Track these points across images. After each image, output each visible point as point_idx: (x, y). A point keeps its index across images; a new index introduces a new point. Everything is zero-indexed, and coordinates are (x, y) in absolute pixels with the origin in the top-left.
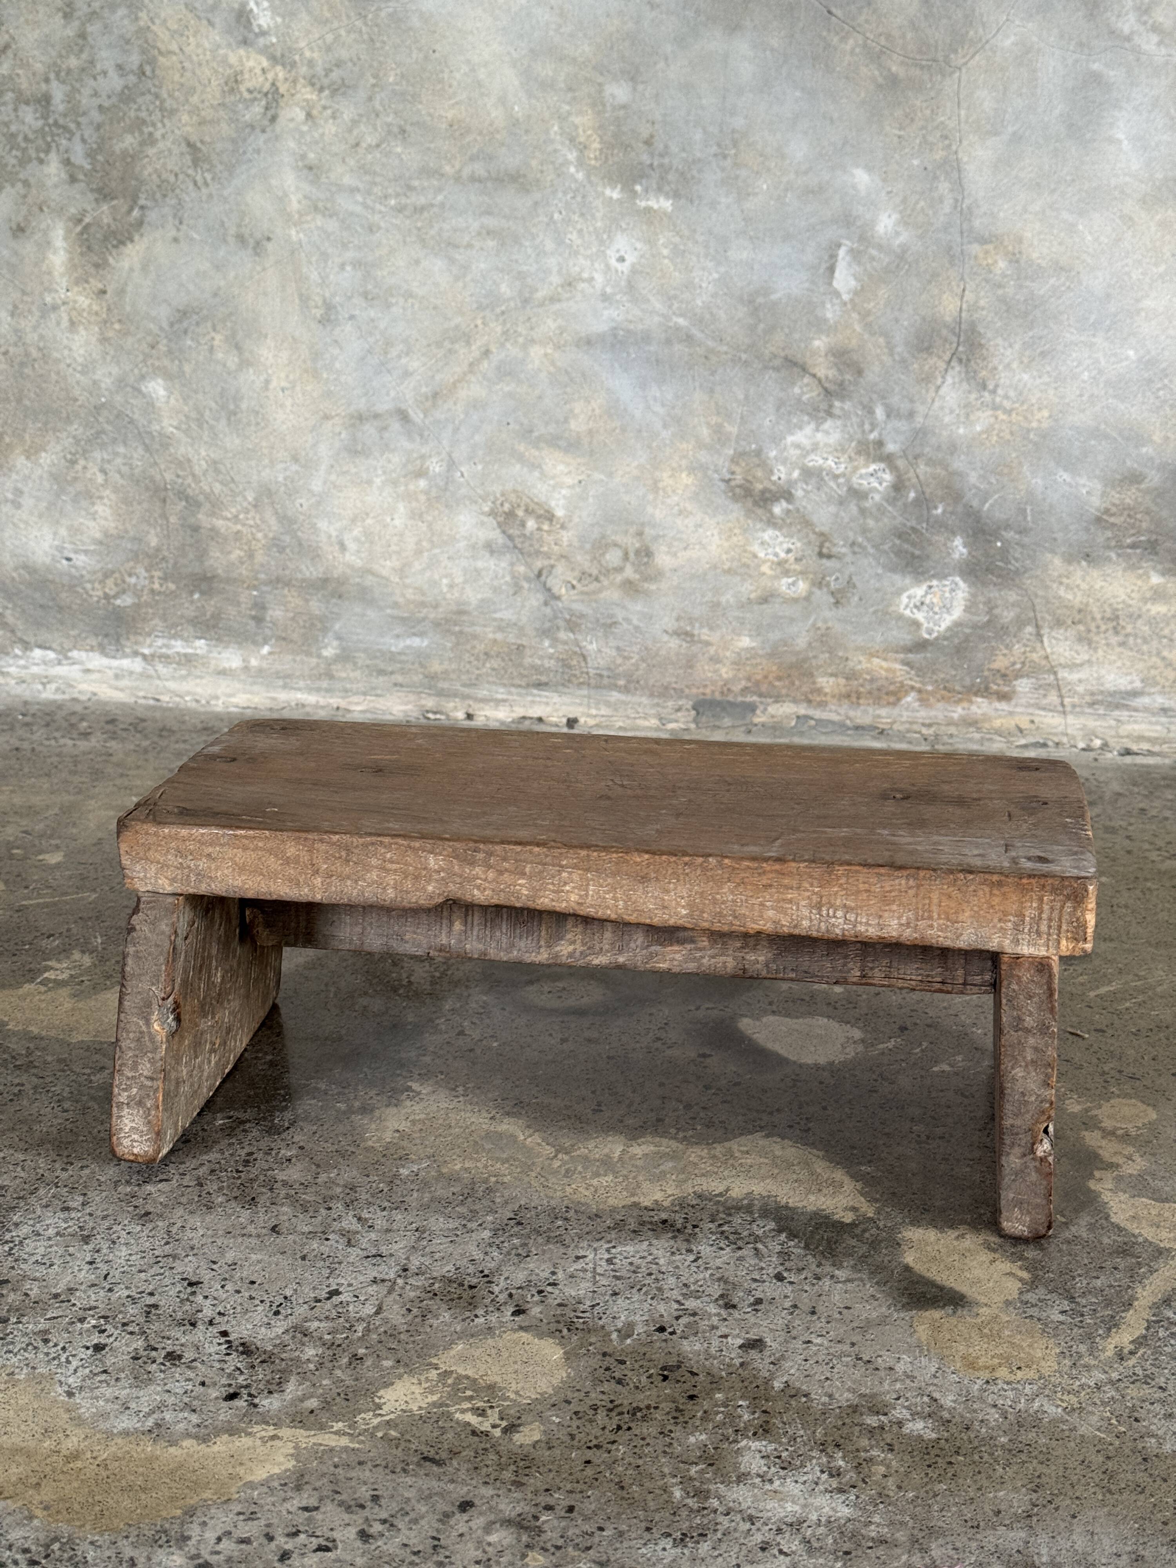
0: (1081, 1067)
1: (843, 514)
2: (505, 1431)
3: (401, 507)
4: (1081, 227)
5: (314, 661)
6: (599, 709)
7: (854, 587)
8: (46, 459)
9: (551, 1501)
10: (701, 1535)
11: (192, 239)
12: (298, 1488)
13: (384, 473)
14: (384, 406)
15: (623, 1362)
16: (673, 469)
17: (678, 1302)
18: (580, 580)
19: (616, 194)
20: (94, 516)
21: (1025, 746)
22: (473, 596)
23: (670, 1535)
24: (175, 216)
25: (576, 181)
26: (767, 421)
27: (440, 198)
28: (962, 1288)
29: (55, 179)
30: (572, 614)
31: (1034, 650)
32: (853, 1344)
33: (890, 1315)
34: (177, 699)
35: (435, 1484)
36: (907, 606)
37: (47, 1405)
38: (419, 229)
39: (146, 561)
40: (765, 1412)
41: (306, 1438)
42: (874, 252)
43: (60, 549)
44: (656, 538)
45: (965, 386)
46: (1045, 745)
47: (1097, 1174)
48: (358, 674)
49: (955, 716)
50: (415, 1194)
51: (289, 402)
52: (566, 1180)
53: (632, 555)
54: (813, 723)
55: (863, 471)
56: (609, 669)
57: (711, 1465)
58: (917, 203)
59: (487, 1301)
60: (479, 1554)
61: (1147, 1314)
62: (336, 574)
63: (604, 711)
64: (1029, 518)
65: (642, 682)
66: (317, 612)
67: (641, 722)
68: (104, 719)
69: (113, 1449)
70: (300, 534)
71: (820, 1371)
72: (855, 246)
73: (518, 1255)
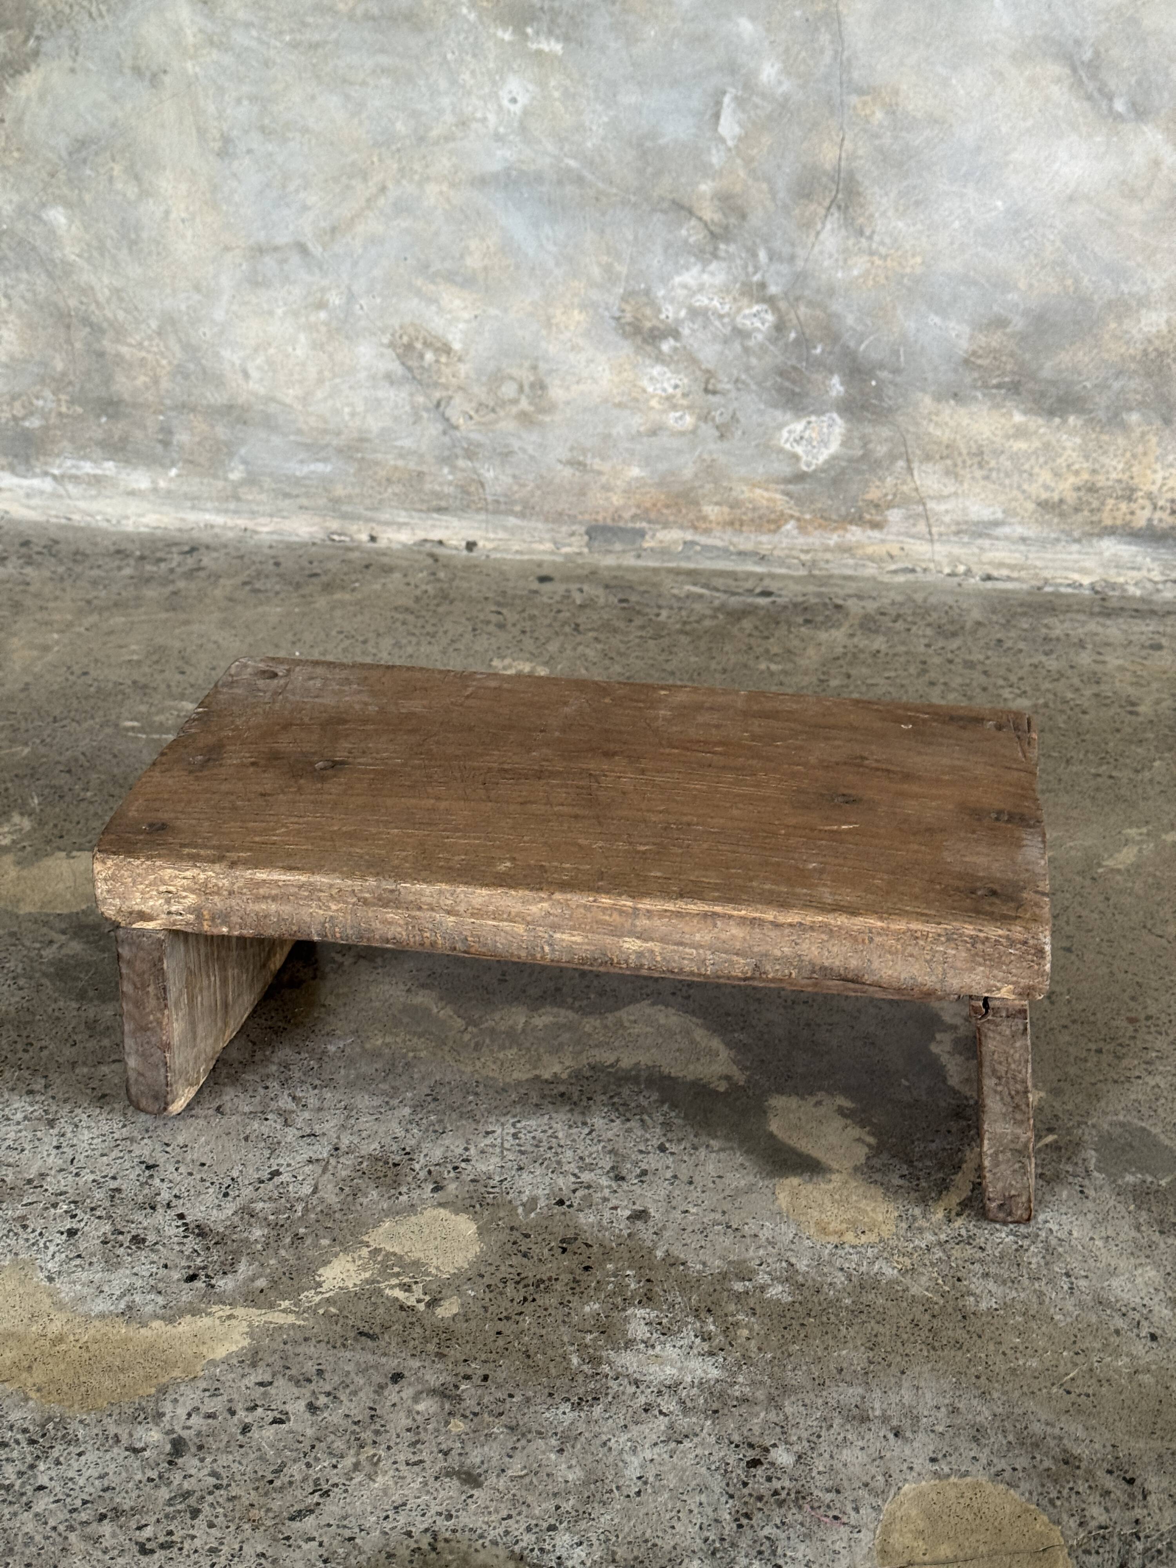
1: (727, 352)
2: (430, 1305)
3: (302, 337)
4: (954, 81)
5: (220, 484)
6: (495, 532)
7: (738, 421)
9: (468, 1371)
10: (595, 1399)
11: (88, 70)
12: (254, 1365)
13: (285, 304)
14: (282, 239)
15: (527, 1236)
16: (565, 306)
17: (575, 1175)
18: (477, 411)
19: (507, 36)
21: (895, 572)
22: (374, 424)
23: (568, 1400)
24: (71, 47)
25: (468, 21)
27: (334, 35)
28: (818, 1155)
30: (470, 442)
31: (904, 482)
33: (756, 1183)
34: (89, 519)
35: (370, 1357)
36: (787, 441)
37: (30, 1289)
38: (314, 65)
39: (53, 385)
40: (648, 1280)
41: (258, 1317)
42: (756, 99)
44: (550, 372)
45: (843, 232)
46: (913, 571)
47: (938, 1036)
48: (263, 497)
49: (832, 543)
50: (342, 1071)
51: (189, 234)
52: (475, 1055)
53: (527, 388)
54: (698, 548)
55: (747, 311)
56: (506, 495)
57: (603, 1333)
58: (799, 53)
59: (410, 1179)
60: (409, 1423)
61: (973, 1177)
62: (240, 401)
63: (501, 535)
64: (902, 359)
65: (537, 509)
66: (223, 437)
67: (536, 546)
68: (17, 541)
69: (92, 1331)
70: (204, 362)
71: (695, 1241)
72: (740, 93)
73: (435, 1131)
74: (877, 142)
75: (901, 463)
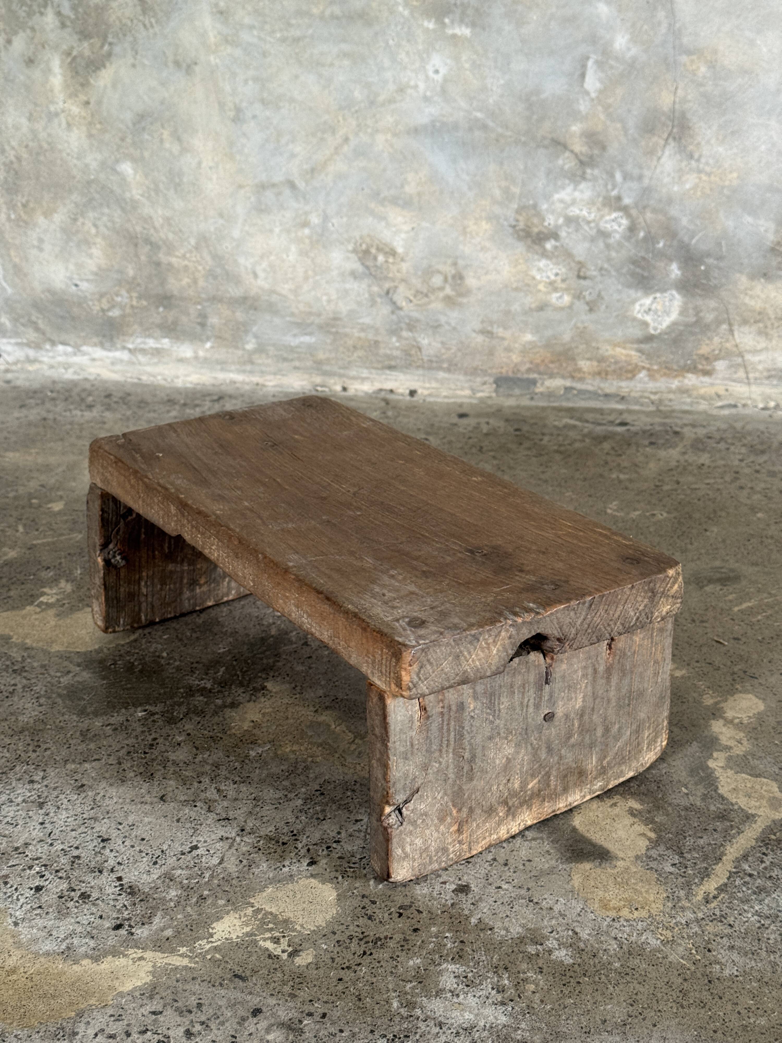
0: (718, 669)
1: (593, 248)
2: (291, 955)
3: (293, 248)
4: (758, 42)
5: (240, 353)
6: (430, 383)
7: (602, 298)
8: (58, 218)
9: (312, 1009)
10: (406, 1036)
11: (144, 65)
12: (151, 997)
13: (281, 224)
14: (278, 178)
15: (374, 902)
16: (476, 219)
18: (415, 296)
19: (431, 25)
20: (91, 256)
21: (722, 407)
22: (344, 308)
23: (385, 1036)
24: (132, 49)
25: (403, 16)
26: (540, 183)
27: (310, 31)
28: (608, 845)
29: (51, 26)
30: (411, 319)
31: (727, 341)
32: (528, 889)
33: (558, 866)
34: (152, 379)
35: (239, 995)
36: (639, 312)
38: (297, 54)
39: (127, 286)
40: (462, 942)
41: (162, 959)
42: (612, 62)
43: (71, 279)
44: (466, 266)
45: (678, 157)
46: (735, 406)
47: (715, 755)
48: (269, 361)
49: (674, 386)
51: (214, 177)
52: (357, 760)
53: (450, 279)
54: (575, 392)
55: (608, 218)
56: (437, 356)
57: (420, 982)
58: (642, 27)
59: (293, 855)
61: (730, 867)
62: (252, 293)
63: (434, 385)
64: (724, 249)
65: (459, 365)
66: (241, 320)
67: (459, 393)
68: (103, 394)
69: (38, 966)
70: (227, 267)
71: (503, 910)
72: (600, 58)
73: (318, 819)
74: (702, 89)
75: (725, 327)
